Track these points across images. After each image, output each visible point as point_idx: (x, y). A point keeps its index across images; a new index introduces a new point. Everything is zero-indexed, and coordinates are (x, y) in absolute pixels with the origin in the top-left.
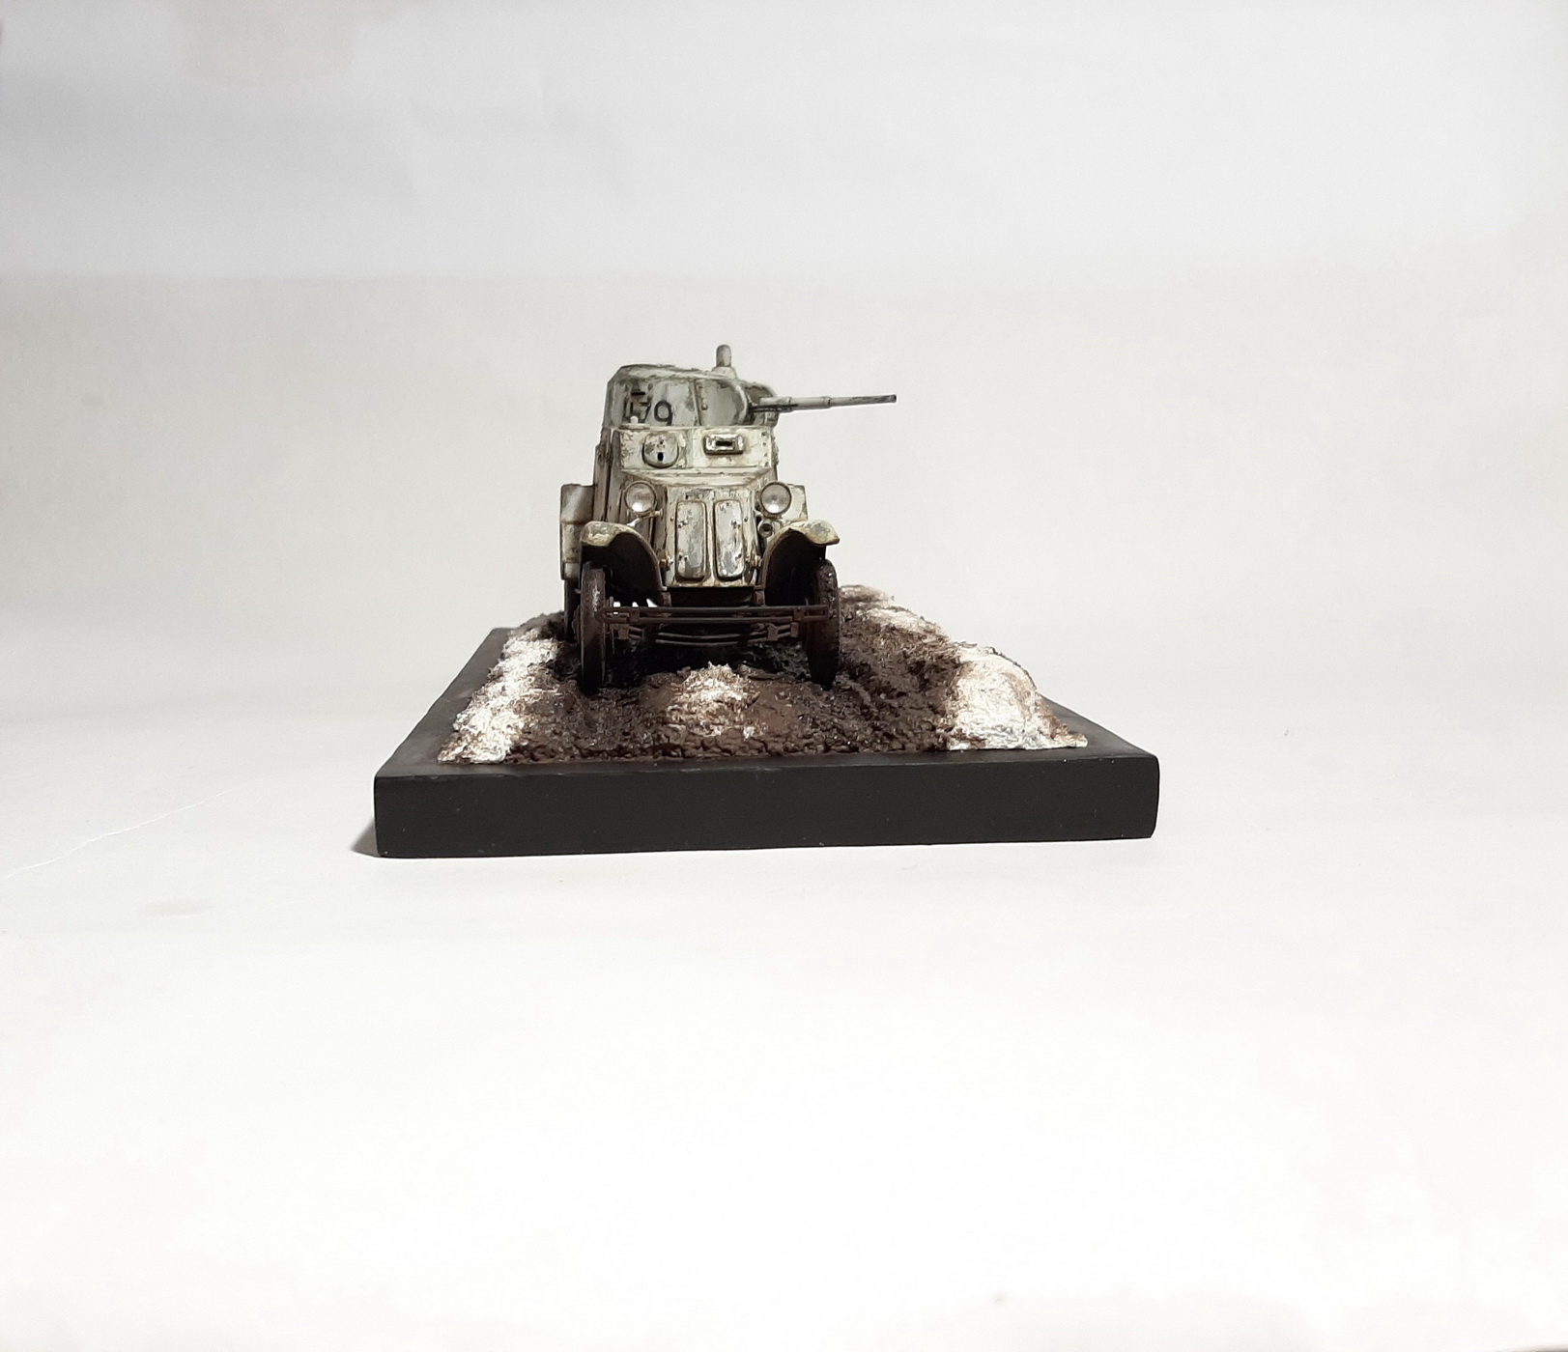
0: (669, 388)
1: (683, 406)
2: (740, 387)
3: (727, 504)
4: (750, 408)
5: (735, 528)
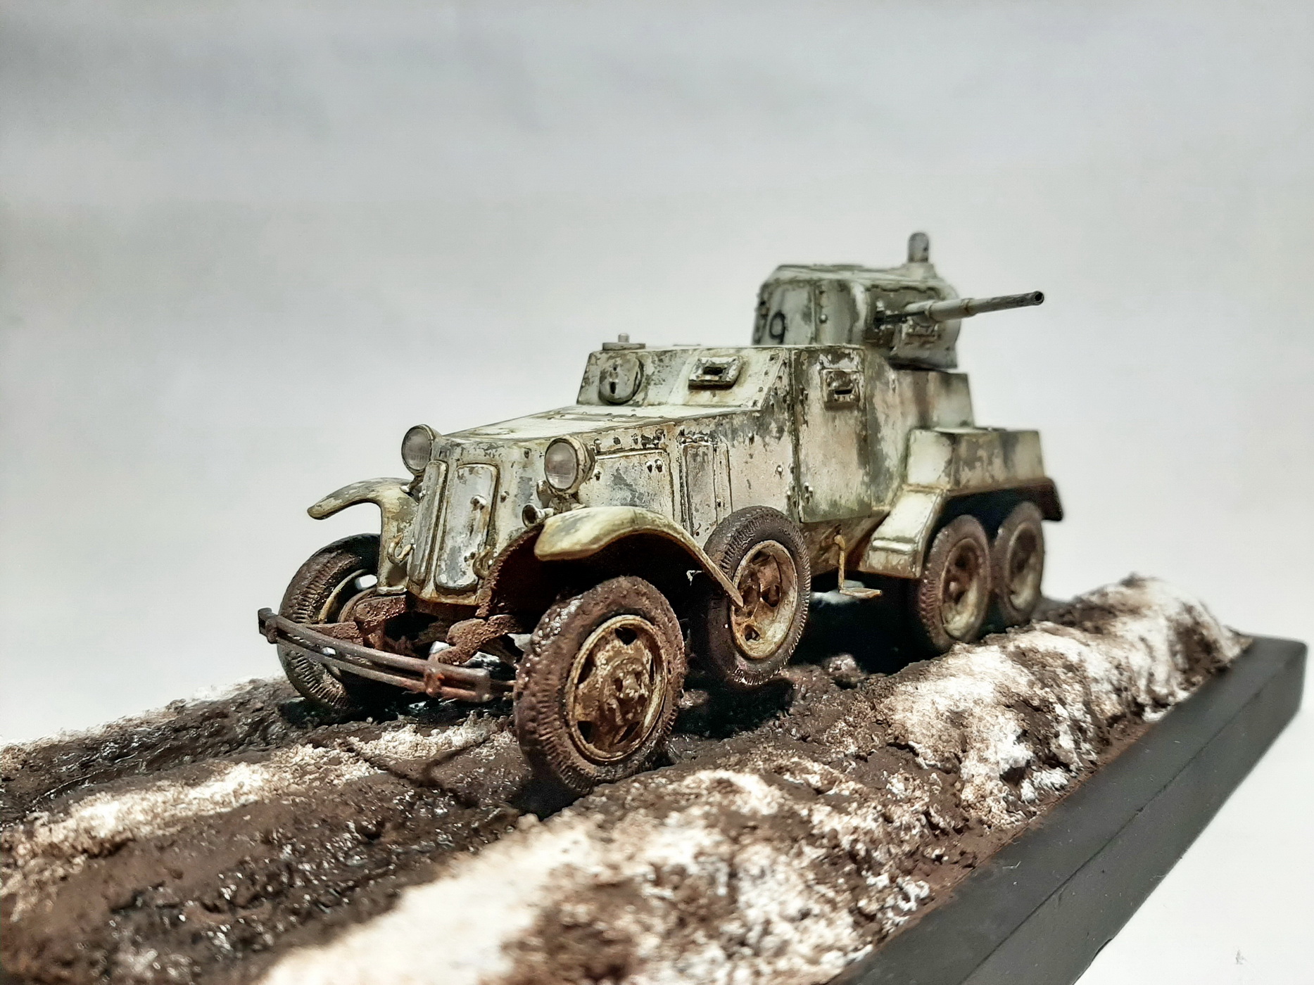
0: (787, 295)
1: (799, 318)
2: (862, 289)
3: (471, 471)
4: (878, 318)
5: (475, 509)
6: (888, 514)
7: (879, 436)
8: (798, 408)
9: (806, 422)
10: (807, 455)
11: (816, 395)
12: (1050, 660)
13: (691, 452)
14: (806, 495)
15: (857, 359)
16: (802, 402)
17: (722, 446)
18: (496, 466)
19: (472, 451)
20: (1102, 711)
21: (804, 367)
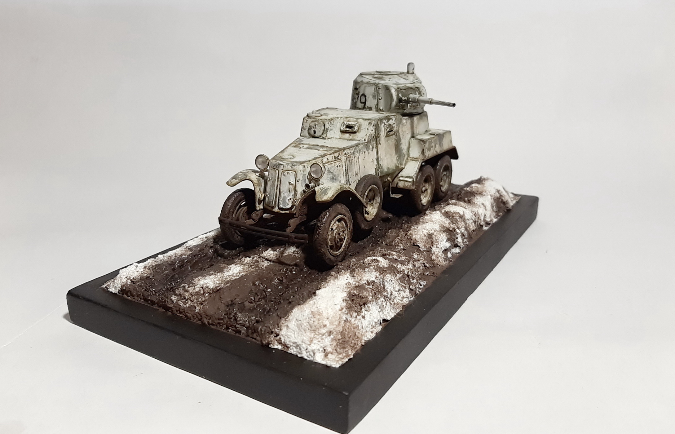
0: (366, 88)
1: (371, 97)
2: (394, 90)
3: (288, 173)
4: (400, 100)
5: (290, 185)
6: (404, 168)
7: (401, 143)
8: (378, 139)
9: (380, 144)
10: (380, 154)
11: (383, 134)
12: (455, 215)
13: (348, 159)
14: (380, 167)
15: (394, 119)
16: (379, 137)
17: (357, 156)
18: (295, 171)
19: (287, 167)
20: (470, 229)
21: (379, 126)
